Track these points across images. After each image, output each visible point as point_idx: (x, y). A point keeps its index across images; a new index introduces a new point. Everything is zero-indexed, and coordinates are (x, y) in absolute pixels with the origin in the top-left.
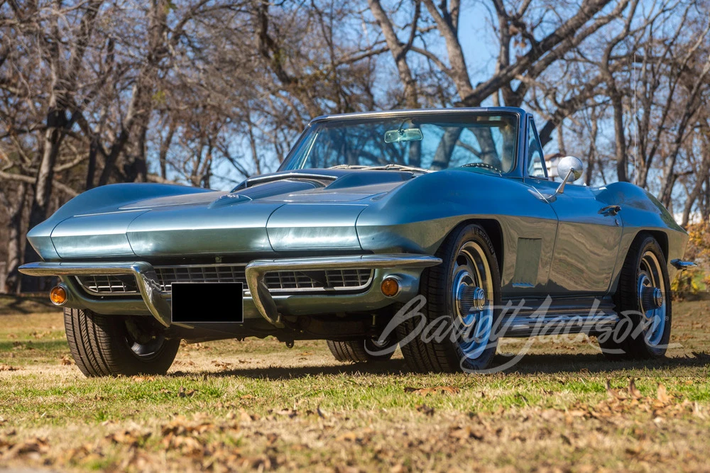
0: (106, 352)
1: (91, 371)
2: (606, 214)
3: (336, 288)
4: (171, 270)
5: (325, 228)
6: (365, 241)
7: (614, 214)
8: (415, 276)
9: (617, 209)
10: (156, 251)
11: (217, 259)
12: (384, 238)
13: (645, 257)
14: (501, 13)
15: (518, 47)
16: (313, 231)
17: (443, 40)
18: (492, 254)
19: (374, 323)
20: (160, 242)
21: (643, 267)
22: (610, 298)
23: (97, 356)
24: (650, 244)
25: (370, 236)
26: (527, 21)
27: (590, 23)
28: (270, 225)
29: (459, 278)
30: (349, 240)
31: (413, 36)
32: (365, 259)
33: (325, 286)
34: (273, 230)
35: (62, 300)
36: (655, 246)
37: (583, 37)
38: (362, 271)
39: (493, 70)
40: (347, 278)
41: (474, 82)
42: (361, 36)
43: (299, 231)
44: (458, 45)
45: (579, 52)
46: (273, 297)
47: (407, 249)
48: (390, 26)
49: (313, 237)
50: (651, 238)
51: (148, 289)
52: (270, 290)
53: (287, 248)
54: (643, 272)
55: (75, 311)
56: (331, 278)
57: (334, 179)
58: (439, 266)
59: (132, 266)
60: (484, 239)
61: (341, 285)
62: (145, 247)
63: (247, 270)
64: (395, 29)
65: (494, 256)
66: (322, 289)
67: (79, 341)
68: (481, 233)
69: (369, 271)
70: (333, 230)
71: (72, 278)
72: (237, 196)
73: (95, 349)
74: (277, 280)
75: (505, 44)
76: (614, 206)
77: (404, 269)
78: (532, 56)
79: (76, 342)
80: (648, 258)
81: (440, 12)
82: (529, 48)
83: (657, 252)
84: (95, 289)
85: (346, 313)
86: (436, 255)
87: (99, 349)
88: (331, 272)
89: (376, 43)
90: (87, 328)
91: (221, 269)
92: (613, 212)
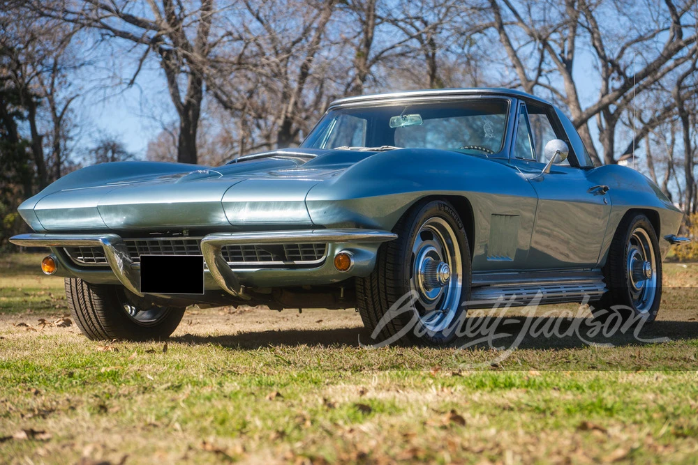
0: (101, 319)
1: (93, 335)
2: (595, 194)
3: (296, 262)
4: (144, 243)
5: (279, 203)
6: (316, 215)
7: (603, 194)
8: (372, 252)
9: (606, 189)
10: (126, 224)
11: (184, 232)
12: (336, 211)
13: (635, 233)
14: (603, 58)
15: (614, 81)
16: (267, 205)
17: (562, 78)
18: (460, 229)
19: (342, 296)
20: (130, 216)
21: (634, 242)
22: (599, 270)
23: (95, 322)
24: (640, 222)
25: (322, 209)
26: (621, 62)
27: (670, 63)
28: (226, 199)
29: (422, 253)
30: (300, 215)
31: (539, 75)
32: (316, 234)
33: (284, 260)
34: (229, 205)
35: (51, 269)
36: (647, 223)
37: (663, 75)
38: (318, 246)
39: (596, 98)
40: (305, 252)
41: (583, 107)
42: (502, 76)
43: (254, 205)
44: (571, 81)
45: (659, 84)
46: (233, 270)
47: (361, 224)
48: (522, 68)
49: (268, 210)
50: (641, 216)
51: (118, 260)
52: (230, 263)
53: (244, 223)
54: (634, 247)
55: (73, 280)
56: (290, 252)
57: (312, 157)
58: (393, 241)
59: (101, 238)
60: (451, 215)
61: (299, 259)
62: (116, 221)
63: (202, 243)
64: (526, 71)
65: (463, 230)
66: (281, 263)
67: (78, 307)
68: (447, 208)
69: (324, 246)
70: (287, 204)
71: (60, 249)
72: (208, 172)
73: (92, 316)
74: (240, 253)
75: (606, 80)
76: (604, 186)
77: (359, 244)
78: (624, 88)
79: (75, 309)
80: (639, 234)
81: (559, 57)
82: (622, 82)
83: (648, 228)
84: (82, 259)
85: (311, 286)
86: (393, 231)
87: (95, 316)
88: (289, 246)
89: (516, 80)
90: (84, 296)
91: (189, 242)
92: (602, 191)
